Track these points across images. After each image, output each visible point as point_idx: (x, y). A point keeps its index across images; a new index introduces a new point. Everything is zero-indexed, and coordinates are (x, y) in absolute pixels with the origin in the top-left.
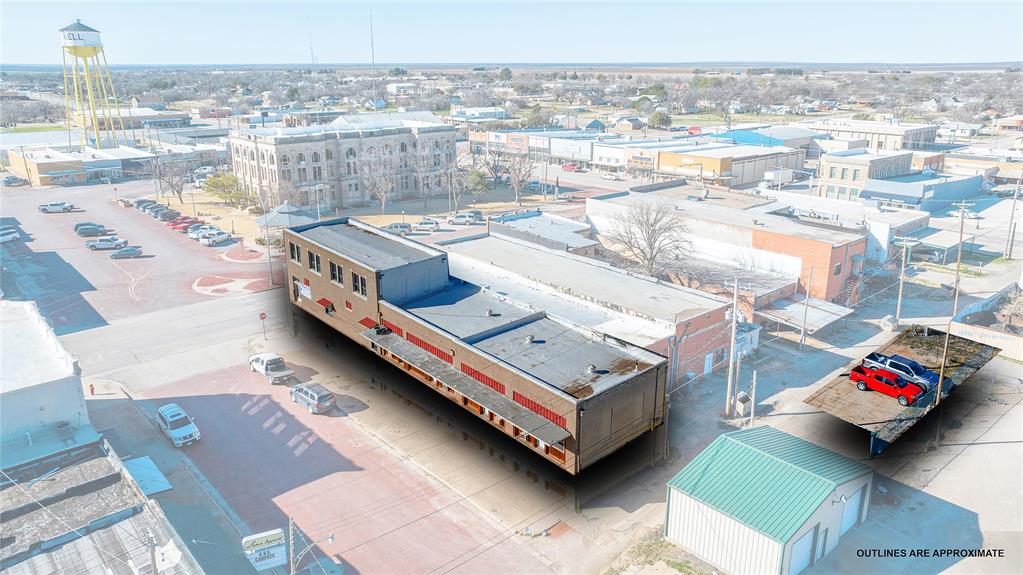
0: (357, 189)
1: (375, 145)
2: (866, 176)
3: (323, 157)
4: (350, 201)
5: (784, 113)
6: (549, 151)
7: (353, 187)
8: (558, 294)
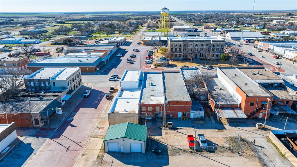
1: (198, 44)
3: (182, 46)
6: (273, 50)
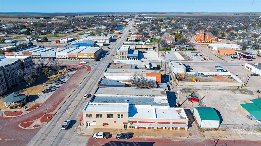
0: (11, 82)
2: (127, 54)
4: (10, 85)
5: (67, 33)
6: (40, 55)
7: (10, 82)
8: (138, 96)
